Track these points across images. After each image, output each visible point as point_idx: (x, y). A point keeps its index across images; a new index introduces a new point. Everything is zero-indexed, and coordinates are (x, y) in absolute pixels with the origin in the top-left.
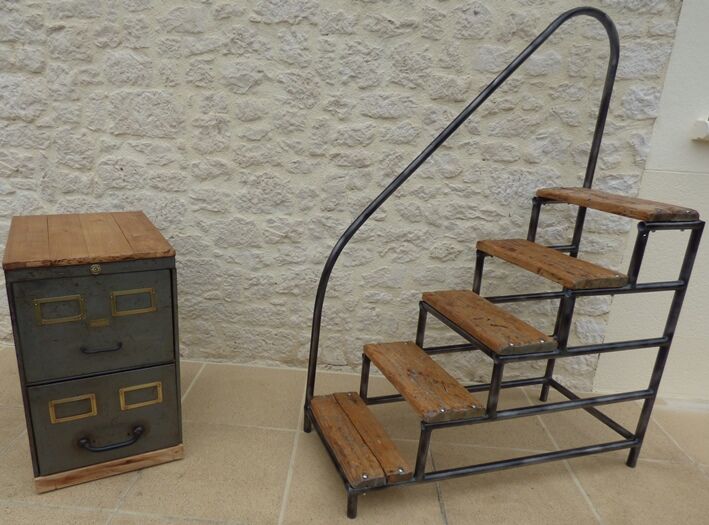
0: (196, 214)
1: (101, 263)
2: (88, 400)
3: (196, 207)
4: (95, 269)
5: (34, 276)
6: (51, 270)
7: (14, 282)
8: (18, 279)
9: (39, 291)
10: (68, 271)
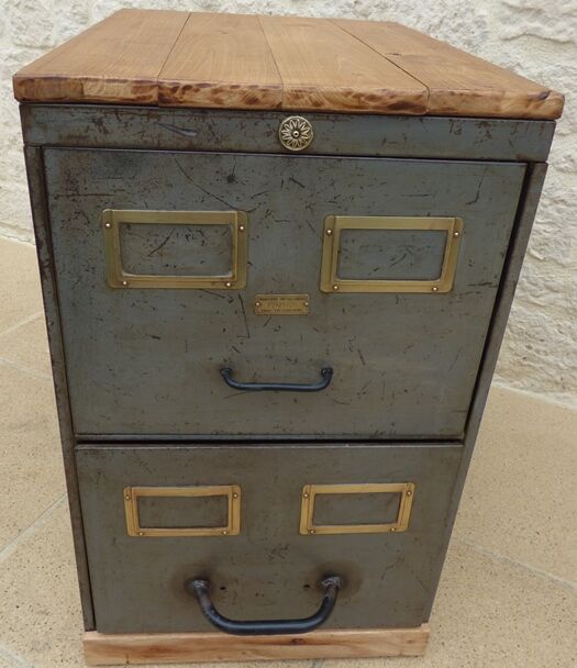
0: (508, 47)
1: (316, 113)
2: (222, 499)
3: (513, 30)
4: (295, 130)
5: (106, 132)
6: (159, 117)
7: (49, 145)
8: (61, 137)
9: (119, 184)
10: (210, 128)
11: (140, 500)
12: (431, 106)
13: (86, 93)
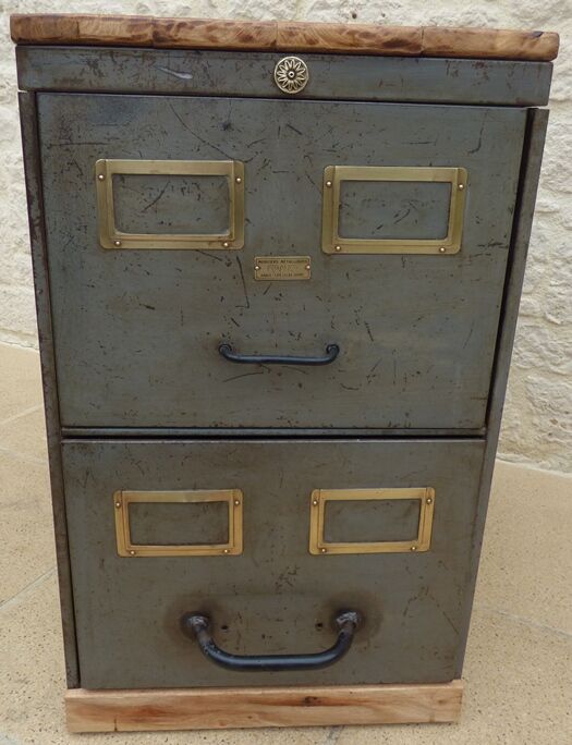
1: (310, 52)
2: (221, 506)
4: (289, 70)
5: (101, 75)
6: (153, 58)
7: (44, 90)
8: (55, 81)
9: (113, 131)
10: (205, 69)
11: (133, 507)
12: (426, 45)
13: (82, 32)
